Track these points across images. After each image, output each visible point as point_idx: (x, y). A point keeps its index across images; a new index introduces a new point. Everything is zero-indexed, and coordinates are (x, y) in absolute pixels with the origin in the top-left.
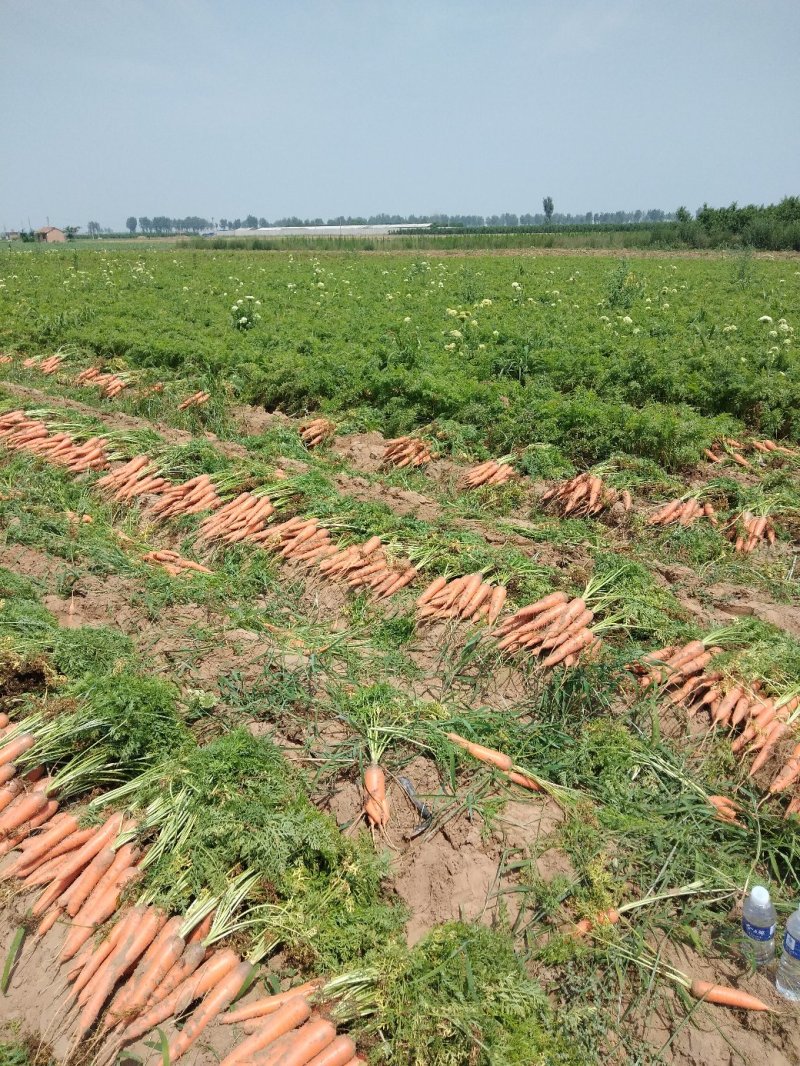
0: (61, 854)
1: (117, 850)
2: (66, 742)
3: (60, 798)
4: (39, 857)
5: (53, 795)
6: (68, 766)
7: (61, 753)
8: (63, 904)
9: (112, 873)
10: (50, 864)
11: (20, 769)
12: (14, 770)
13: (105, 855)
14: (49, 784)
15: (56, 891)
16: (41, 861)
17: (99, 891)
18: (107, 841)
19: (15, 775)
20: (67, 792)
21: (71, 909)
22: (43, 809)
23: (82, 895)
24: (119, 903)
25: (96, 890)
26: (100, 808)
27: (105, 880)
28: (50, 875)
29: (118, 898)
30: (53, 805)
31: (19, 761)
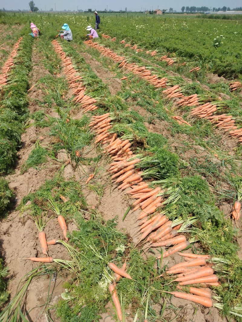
0: (142, 192)
1: (158, 197)
2: (148, 164)
3: (143, 178)
4: (137, 191)
5: (142, 176)
6: (147, 170)
7: (146, 166)
8: (141, 205)
9: (155, 202)
10: (138, 194)
11: (135, 167)
12: (134, 167)
13: (154, 197)
14: (141, 173)
15: (140, 201)
16: (137, 192)
17: (150, 206)
18: (155, 193)
19: (134, 168)
20: (145, 177)
21: (143, 207)
22: (139, 179)
23: (146, 205)
24: (156, 211)
25: (150, 205)
26: (154, 184)
27: (153, 204)
28: (139, 197)
29: (156, 209)
30: (141, 179)
31: (136, 165)
